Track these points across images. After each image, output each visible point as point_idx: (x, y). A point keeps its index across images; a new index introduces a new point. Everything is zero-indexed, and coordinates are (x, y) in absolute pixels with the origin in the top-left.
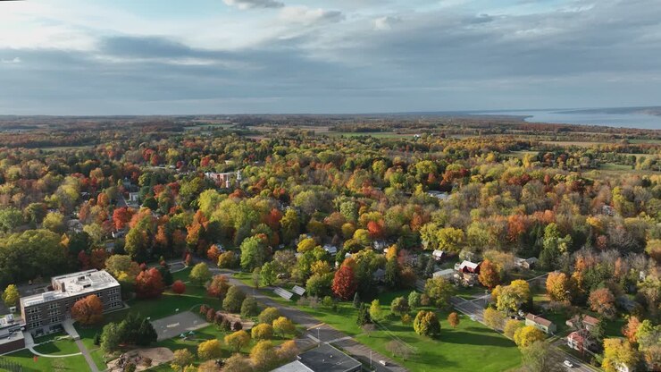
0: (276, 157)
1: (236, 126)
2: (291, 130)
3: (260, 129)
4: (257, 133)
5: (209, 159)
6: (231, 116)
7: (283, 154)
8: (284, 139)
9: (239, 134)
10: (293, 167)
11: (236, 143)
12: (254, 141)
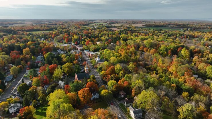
0: (122, 42)
1: (108, 24)
2: (128, 25)
3: (116, 25)
4: (115, 27)
5: (90, 41)
6: (107, 20)
7: (125, 40)
8: (125, 30)
9: (107, 27)
10: (131, 50)
11: (105, 32)
12: (113, 31)
